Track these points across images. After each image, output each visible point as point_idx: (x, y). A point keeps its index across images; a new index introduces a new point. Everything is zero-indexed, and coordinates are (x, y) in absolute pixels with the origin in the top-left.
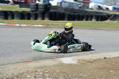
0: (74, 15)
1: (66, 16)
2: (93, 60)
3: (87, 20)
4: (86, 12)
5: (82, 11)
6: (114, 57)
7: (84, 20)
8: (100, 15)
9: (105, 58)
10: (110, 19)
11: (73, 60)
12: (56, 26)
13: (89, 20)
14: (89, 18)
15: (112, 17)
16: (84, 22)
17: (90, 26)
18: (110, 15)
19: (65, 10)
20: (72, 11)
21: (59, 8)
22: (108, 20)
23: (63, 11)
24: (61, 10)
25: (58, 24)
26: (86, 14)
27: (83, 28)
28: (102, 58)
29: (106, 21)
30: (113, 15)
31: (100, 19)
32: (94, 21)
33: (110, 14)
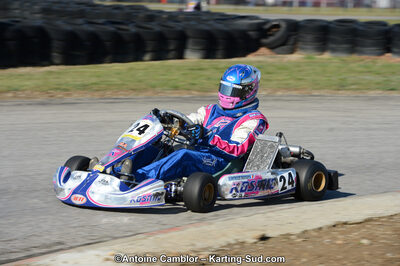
0: (94, 37)
1: (56, 44)
2: (207, 253)
3: (159, 56)
4: (152, 16)
5: (131, 14)
6: (305, 232)
7: (147, 57)
8: (220, 26)
9: (264, 238)
10: (272, 47)
11: (108, 260)
12: (10, 95)
13: (172, 54)
14: (172, 47)
15: (279, 33)
16: (146, 69)
17: (176, 88)
18: (267, 26)
19: (46, 11)
20: (81, 14)
21: (16, 5)
22: (263, 50)
23: (37, 20)
24: (27, 14)
25: (16, 83)
26: (155, 27)
27: (142, 96)
28: (250, 237)
29: (251, 58)
30: (283, 25)
31: (221, 47)
32: (192, 58)
33: (267, 22)
